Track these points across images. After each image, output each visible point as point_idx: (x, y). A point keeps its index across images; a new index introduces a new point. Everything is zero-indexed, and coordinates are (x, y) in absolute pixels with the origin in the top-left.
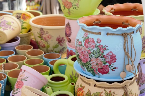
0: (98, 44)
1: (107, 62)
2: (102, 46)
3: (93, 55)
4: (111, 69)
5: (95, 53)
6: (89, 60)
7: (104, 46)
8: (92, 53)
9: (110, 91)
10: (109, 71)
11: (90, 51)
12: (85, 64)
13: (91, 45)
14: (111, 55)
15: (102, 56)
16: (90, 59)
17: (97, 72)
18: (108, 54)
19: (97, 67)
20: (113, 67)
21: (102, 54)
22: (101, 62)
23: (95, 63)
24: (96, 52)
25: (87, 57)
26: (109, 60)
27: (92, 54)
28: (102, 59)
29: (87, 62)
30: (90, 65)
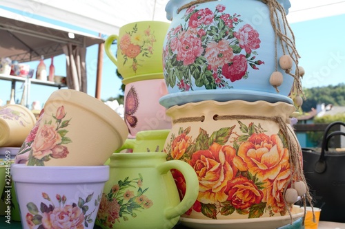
0: (219, 14)
1: (241, 47)
2: (229, 15)
3: (211, 37)
4: (251, 64)
5: (214, 32)
6: (202, 50)
7: (232, 15)
8: (208, 32)
9: (252, 124)
10: (248, 71)
11: (202, 30)
12: (192, 67)
13: (205, 19)
14: (249, 33)
15: (229, 34)
16: (205, 47)
17: (221, 75)
18: (243, 30)
19: (219, 64)
20: (254, 61)
21: (230, 31)
22: (229, 48)
23: (216, 55)
24: (216, 29)
25: (196, 47)
26: (247, 41)
27: (208, 35)
28: (230, 41)
29: (197, 57)
30: (205, 61)
